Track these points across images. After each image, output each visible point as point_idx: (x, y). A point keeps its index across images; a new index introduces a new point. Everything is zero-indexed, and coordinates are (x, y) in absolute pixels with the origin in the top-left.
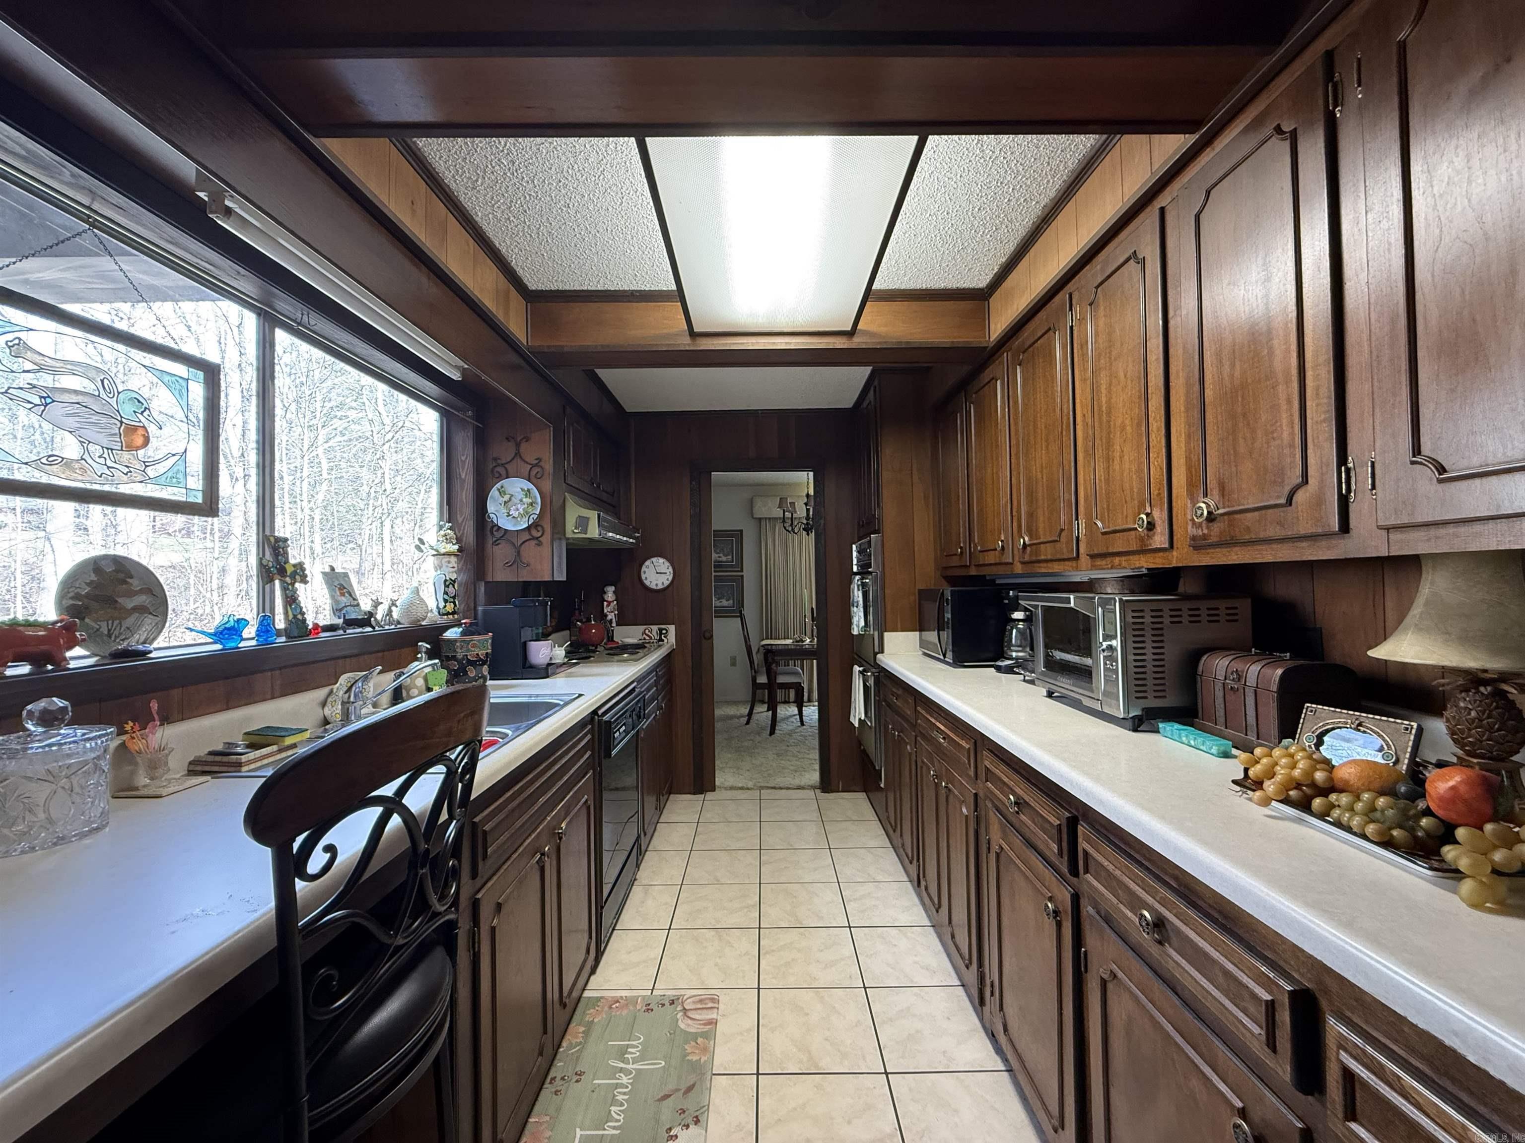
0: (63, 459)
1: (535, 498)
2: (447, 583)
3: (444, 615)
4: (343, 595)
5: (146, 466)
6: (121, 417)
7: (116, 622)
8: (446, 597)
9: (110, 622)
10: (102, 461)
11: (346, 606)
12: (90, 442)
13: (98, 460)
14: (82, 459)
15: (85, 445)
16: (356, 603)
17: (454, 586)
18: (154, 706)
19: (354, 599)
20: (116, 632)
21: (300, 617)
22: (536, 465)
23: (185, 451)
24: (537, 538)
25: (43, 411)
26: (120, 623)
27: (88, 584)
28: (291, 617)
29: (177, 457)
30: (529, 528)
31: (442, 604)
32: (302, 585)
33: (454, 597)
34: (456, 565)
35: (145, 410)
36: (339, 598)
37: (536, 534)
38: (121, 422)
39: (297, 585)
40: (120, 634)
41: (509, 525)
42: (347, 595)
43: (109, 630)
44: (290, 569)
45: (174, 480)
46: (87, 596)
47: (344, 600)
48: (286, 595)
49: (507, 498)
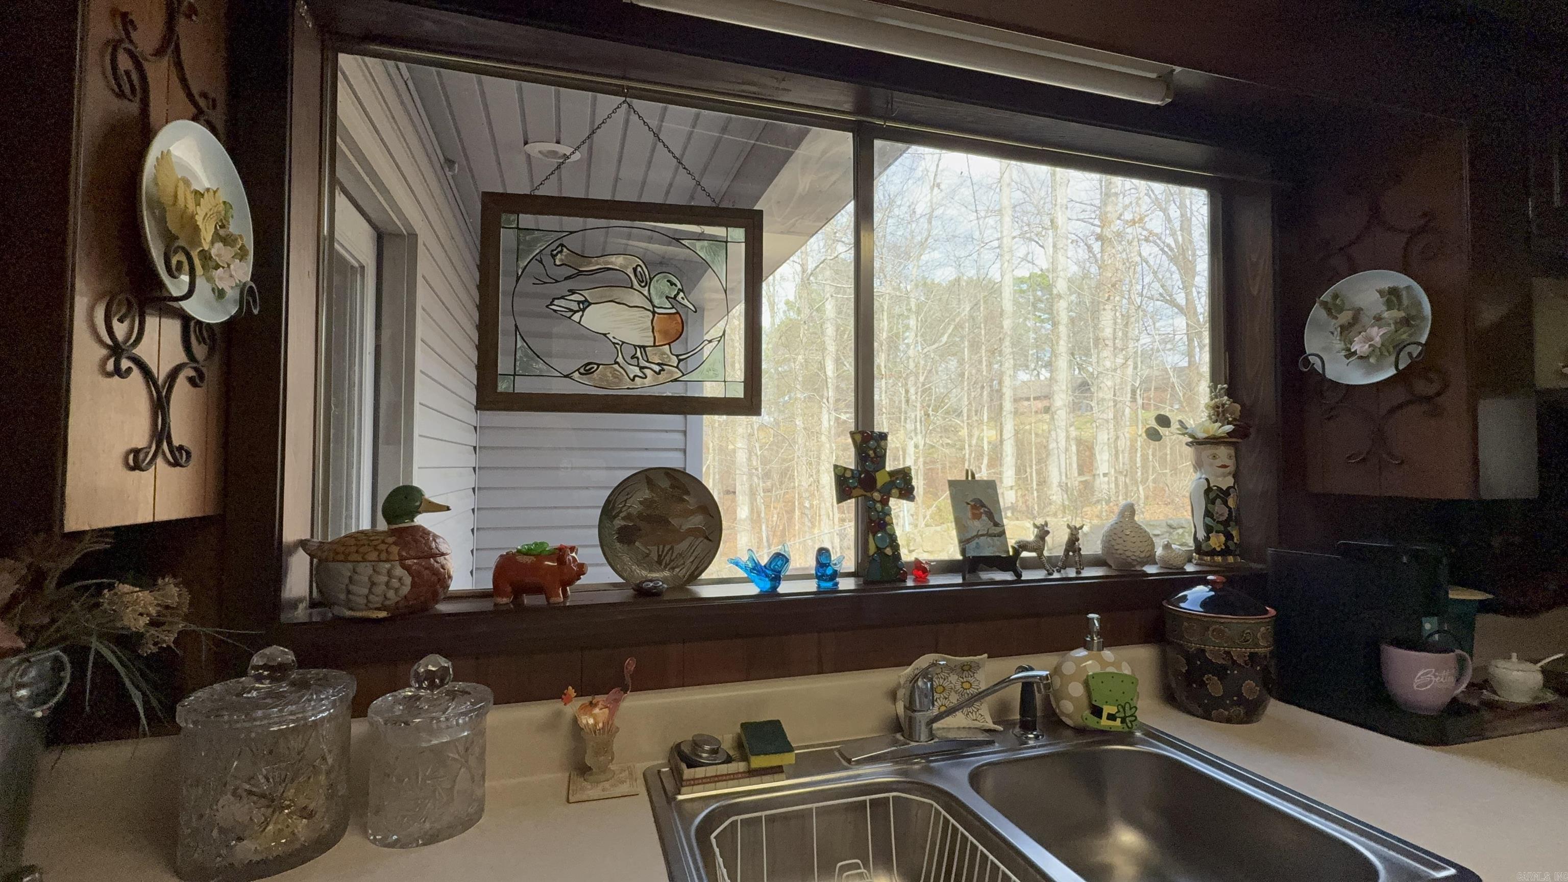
0: (598, 365)
1: (1418, 304)
2: (1212, 495)
3: (1207, 554)
4: (976, 517)
5: (680, 361)
6: (654, 306)
7: (667, 547)
8: (1208, 520)
9: (661, 547)
10: (635, 362)
11: (978, 536)
12: (623, 343)
13: (629, 360)
14: (616, 363)
15: (618, 347)
16: (997, 530)
17: (1225, 503)
18: (630, 664)
19: (996, 524)
20: (667, 558)
21: (889, 551)
22: (1423, 230)
23: (724, 334)
24: (1429, 399)
25: (581, 317)
26: (672, 548)
27: (641, 502)
28: (872, 549)
29: (715, 343)
30: (1401, 377)
31: (1201, 535)
32: (905, 503)
33: (1226, 523)
34: (1228, 462)
35: (678, 293)
36: (970, 523)
37: (1422, 387)
38: (654, 313)
39: (893, 502)
40: (671, 561)
41: (1356, 377)
42: (984, 517)
43: (659, 556)
44: (881, 479)
45: (711, 373)
46: (640, 516)
47: (979, 525)
48: (869, 517)
49: (1345, 317)
